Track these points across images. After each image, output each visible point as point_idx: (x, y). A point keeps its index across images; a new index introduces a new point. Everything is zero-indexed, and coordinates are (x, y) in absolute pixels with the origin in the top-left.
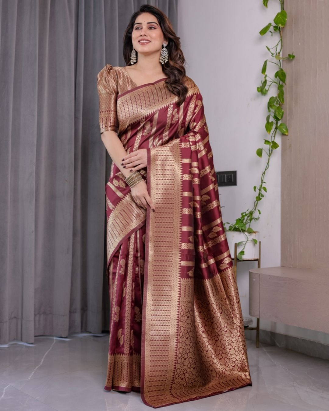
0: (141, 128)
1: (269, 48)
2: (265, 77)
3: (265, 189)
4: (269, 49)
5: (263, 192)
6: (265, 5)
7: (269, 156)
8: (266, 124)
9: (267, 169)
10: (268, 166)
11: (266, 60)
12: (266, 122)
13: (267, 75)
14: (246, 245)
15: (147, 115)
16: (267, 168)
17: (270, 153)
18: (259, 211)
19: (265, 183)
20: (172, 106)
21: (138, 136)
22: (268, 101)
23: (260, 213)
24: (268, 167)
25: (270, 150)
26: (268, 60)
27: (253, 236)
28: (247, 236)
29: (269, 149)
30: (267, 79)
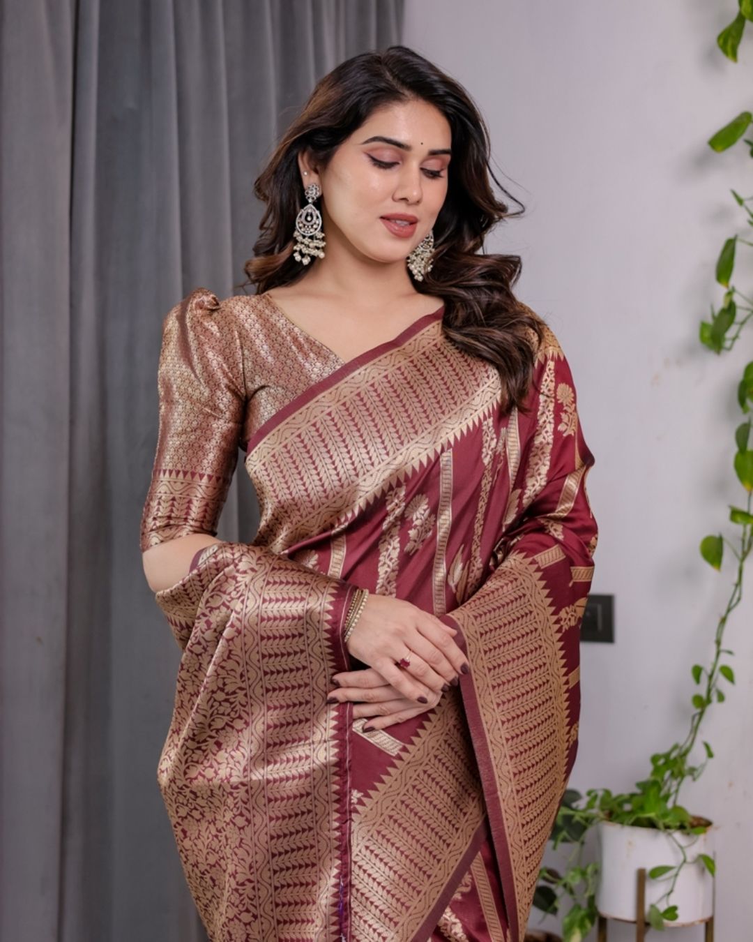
0: (393, 525)
1: (742, 195)
2: (730, 294)
3: (728, 674)
4: (740, 201)
5: (721, 682)
6: (725, 52)
7: (743, 560)
8: (737, 458)
9: (736, 604)
10: (737, 595)
11: (731, 236)
12: (735, 449)
13: (737, 288)
14: (679, 878)
15: (414, 469)
16: (735, 601)
17: (746, 548)
18: (707, 746)
19: (730, 653)
20: (490, 421)
21: (381, 558)
22: (739, 377)
23: (710, 755)
24: (739, 599)
25: (743, 541)
26: (739, 238)
27: (699, 845)
28: (681, 847)
29: (741, 535)
30: (737, 299)
